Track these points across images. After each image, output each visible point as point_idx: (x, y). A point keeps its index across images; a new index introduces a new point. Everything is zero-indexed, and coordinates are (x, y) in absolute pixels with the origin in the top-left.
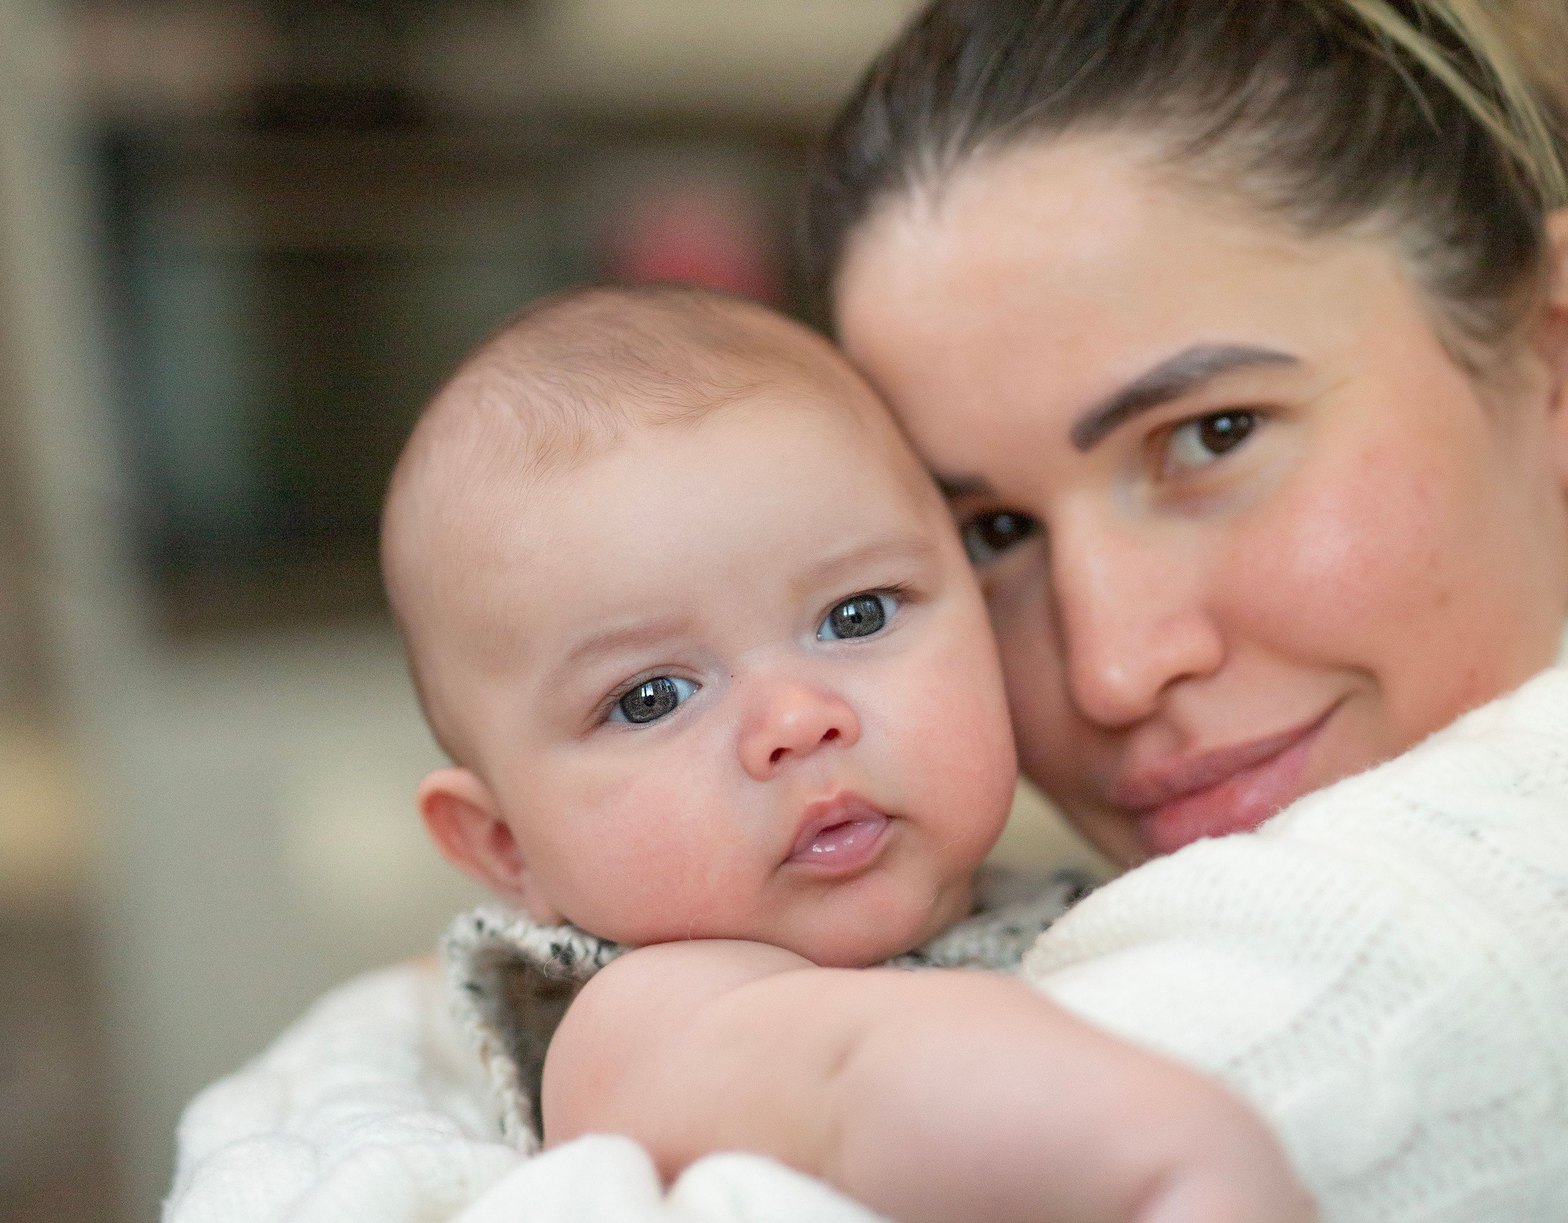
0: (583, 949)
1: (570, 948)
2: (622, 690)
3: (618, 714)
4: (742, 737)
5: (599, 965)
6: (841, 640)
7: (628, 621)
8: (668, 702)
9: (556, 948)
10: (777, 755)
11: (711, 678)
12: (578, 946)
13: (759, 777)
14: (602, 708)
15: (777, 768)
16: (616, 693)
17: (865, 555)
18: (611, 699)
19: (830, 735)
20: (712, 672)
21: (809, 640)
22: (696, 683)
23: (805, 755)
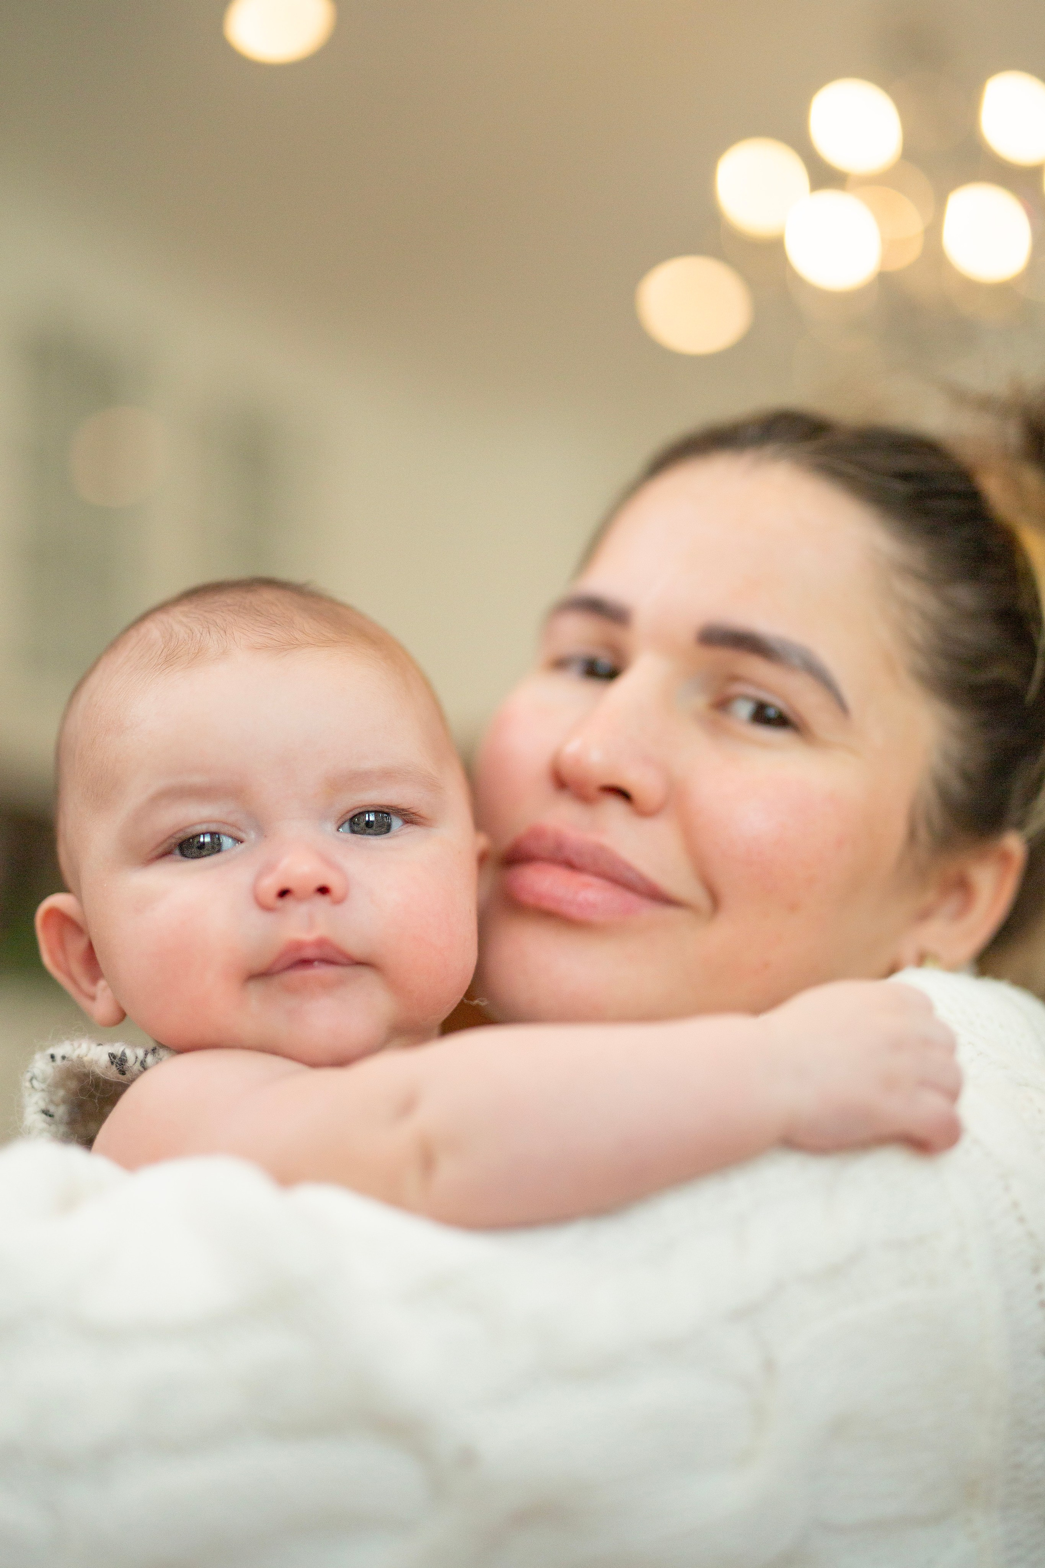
0: (133, 1054)
1: (123, 1054)
2: (182, 835)
3: (177, 851)
4: (259, 876)
5: (144, 1067)
6: (352, 834)
7: (197, 779)
8: (216, 848)
9: (112, 1056)
10: (283, 893)
11: (251, 836)
12: (129, 1053)
13: (266, 908)
14: (166, 845)
15: (280, 903)
16: (178, 836)
17: (388, 775)
18: (173, 841)
19: (323, 890)
20: (252, 832)
21: (330, 827)
22: (238, 840)
23: (301, 899)
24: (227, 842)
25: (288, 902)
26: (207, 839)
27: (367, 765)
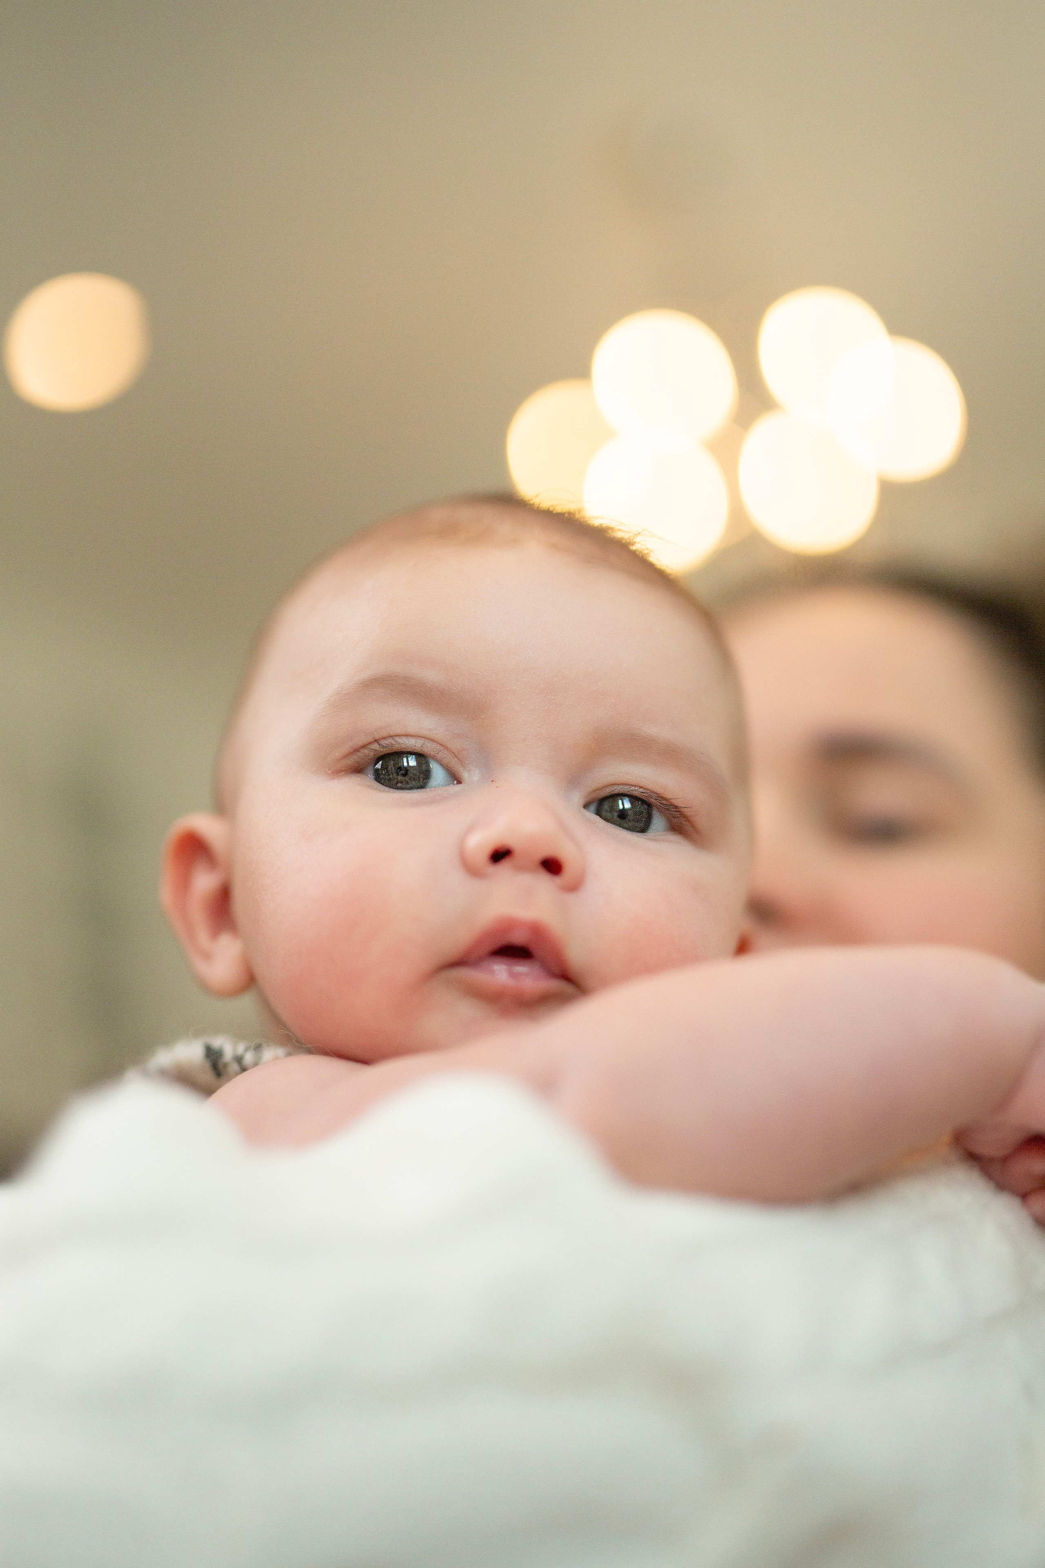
0: (232, 1049)
1: (221, 1047)
6: (603, 819)
9: (209, 1053)
12: (228, 1048)
15: (492, 868)
19: (552, 866)
20: (477, 772)
21: (578, 798)
22: (455, 778)
23: (522, 868)
24: (438, 773)
25: (504, 867)
26: (412, 762)
27: (651, 730)
